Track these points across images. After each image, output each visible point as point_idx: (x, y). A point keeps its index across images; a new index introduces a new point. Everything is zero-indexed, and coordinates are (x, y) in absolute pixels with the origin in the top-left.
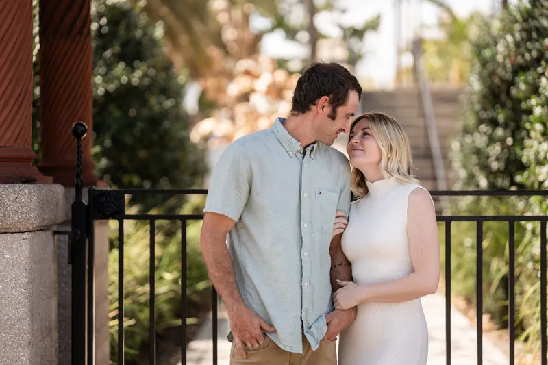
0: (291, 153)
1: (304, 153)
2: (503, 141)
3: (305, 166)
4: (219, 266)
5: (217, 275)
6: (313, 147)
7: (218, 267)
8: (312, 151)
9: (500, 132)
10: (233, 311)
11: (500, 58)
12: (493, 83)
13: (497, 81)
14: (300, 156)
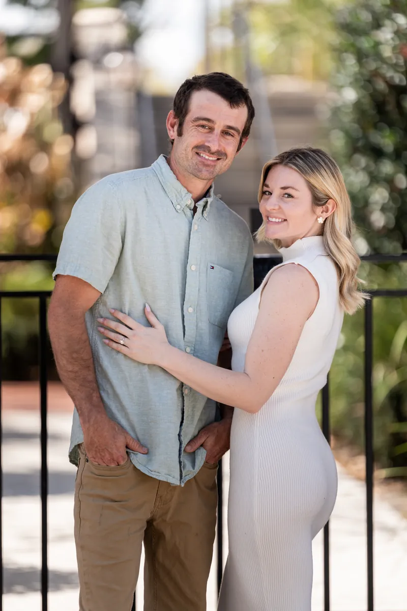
0: (178, 207)
1: (195, 210)
2: (389, 182)
3: (195, 227)
4: (75, 355)
5: (70, 368)
6: (207, 202)
7: (73, 358)
8: (205, 207)
9: (387, 168)
10: (89, 421)
11: (387, 52)
12: (375, 90)
13: (381, 86)
14: (189, 213)
